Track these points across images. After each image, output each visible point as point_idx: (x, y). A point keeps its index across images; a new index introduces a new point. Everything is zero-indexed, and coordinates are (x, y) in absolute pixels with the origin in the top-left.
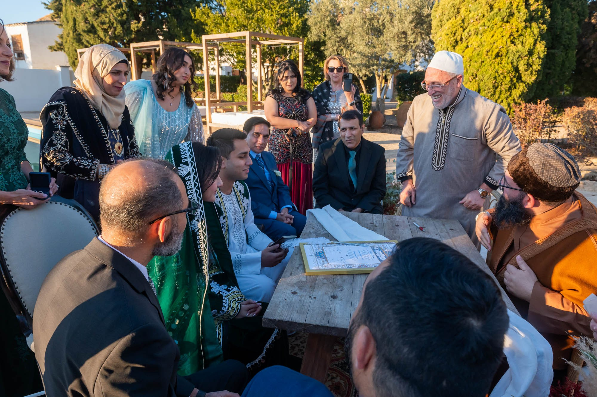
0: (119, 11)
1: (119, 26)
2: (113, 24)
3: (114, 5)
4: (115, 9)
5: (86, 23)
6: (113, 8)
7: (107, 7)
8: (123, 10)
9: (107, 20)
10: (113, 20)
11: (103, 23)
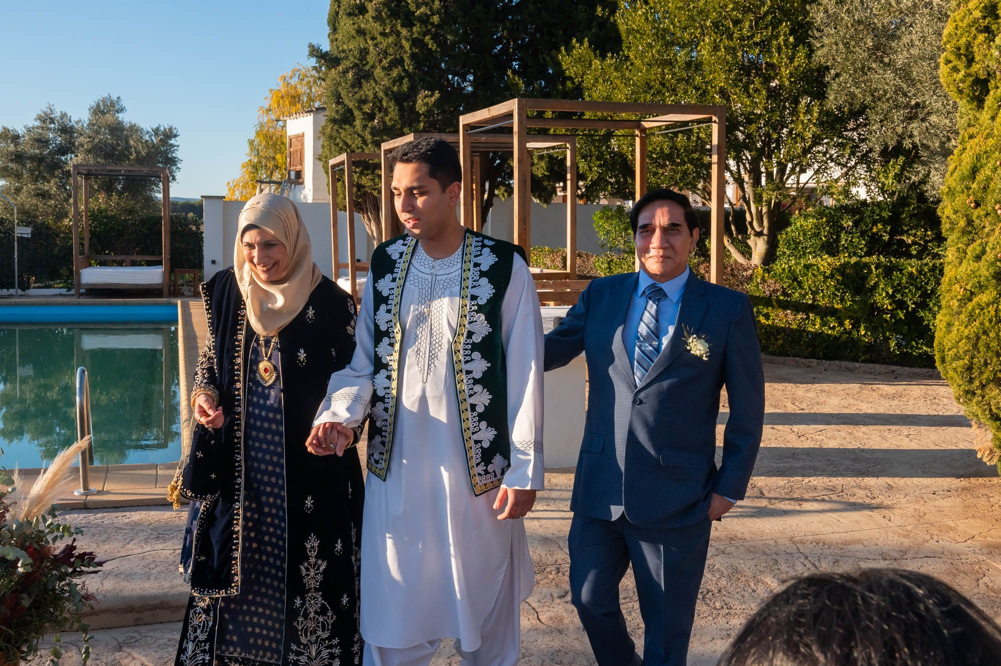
0: (395, 73)
1: (392, 104)
2: (381, 101)
3: (385, 63)
4: (388, 69)
5: (338, 103)
6: (384, 68)
7: (373, 67)
8: (404, 70)
9: (370, 94)
10: (381, 94)
11: (363, 102)
